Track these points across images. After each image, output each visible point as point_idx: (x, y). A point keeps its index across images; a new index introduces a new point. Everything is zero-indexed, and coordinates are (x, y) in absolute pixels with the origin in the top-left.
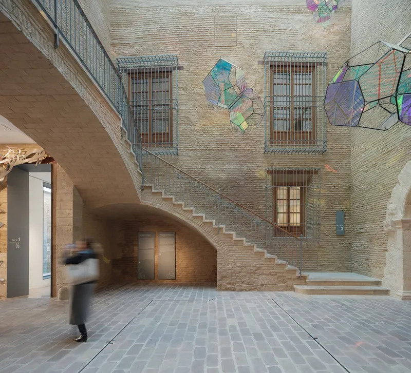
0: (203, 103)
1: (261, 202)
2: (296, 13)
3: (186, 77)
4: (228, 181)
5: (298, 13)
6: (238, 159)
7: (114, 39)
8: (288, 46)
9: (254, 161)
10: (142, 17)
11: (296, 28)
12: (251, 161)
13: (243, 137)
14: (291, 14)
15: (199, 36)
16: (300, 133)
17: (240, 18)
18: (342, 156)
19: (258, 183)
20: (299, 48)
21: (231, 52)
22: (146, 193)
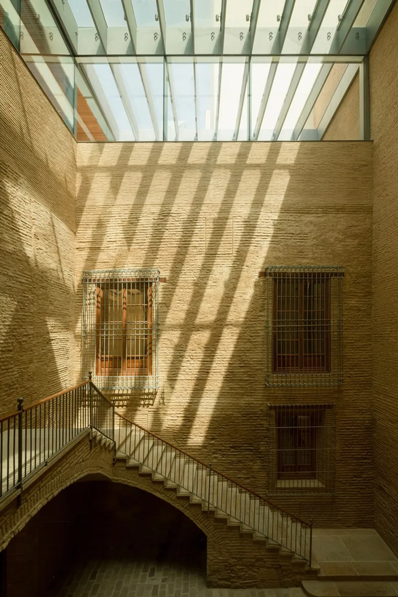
0: (191, 323)
1: (262, 443)
2: (306, 213)
3: (170, 291)
4: (221, 419)
5: (308, 213)
6: (233, 391)
7: (81, 242)
8: (296, 253)
9: (252, 394)
10: (115, 217)
11: (306, 232)
12: (250, 394)
13: (240, 364)
14: (300, 215)
15: (186, 241)
16: (310, 356)
17: (236, 220)
18: (363, 385)
19: (258, 421)
20: (309, 256)
21: (226, 261)
22: (119, 467)
